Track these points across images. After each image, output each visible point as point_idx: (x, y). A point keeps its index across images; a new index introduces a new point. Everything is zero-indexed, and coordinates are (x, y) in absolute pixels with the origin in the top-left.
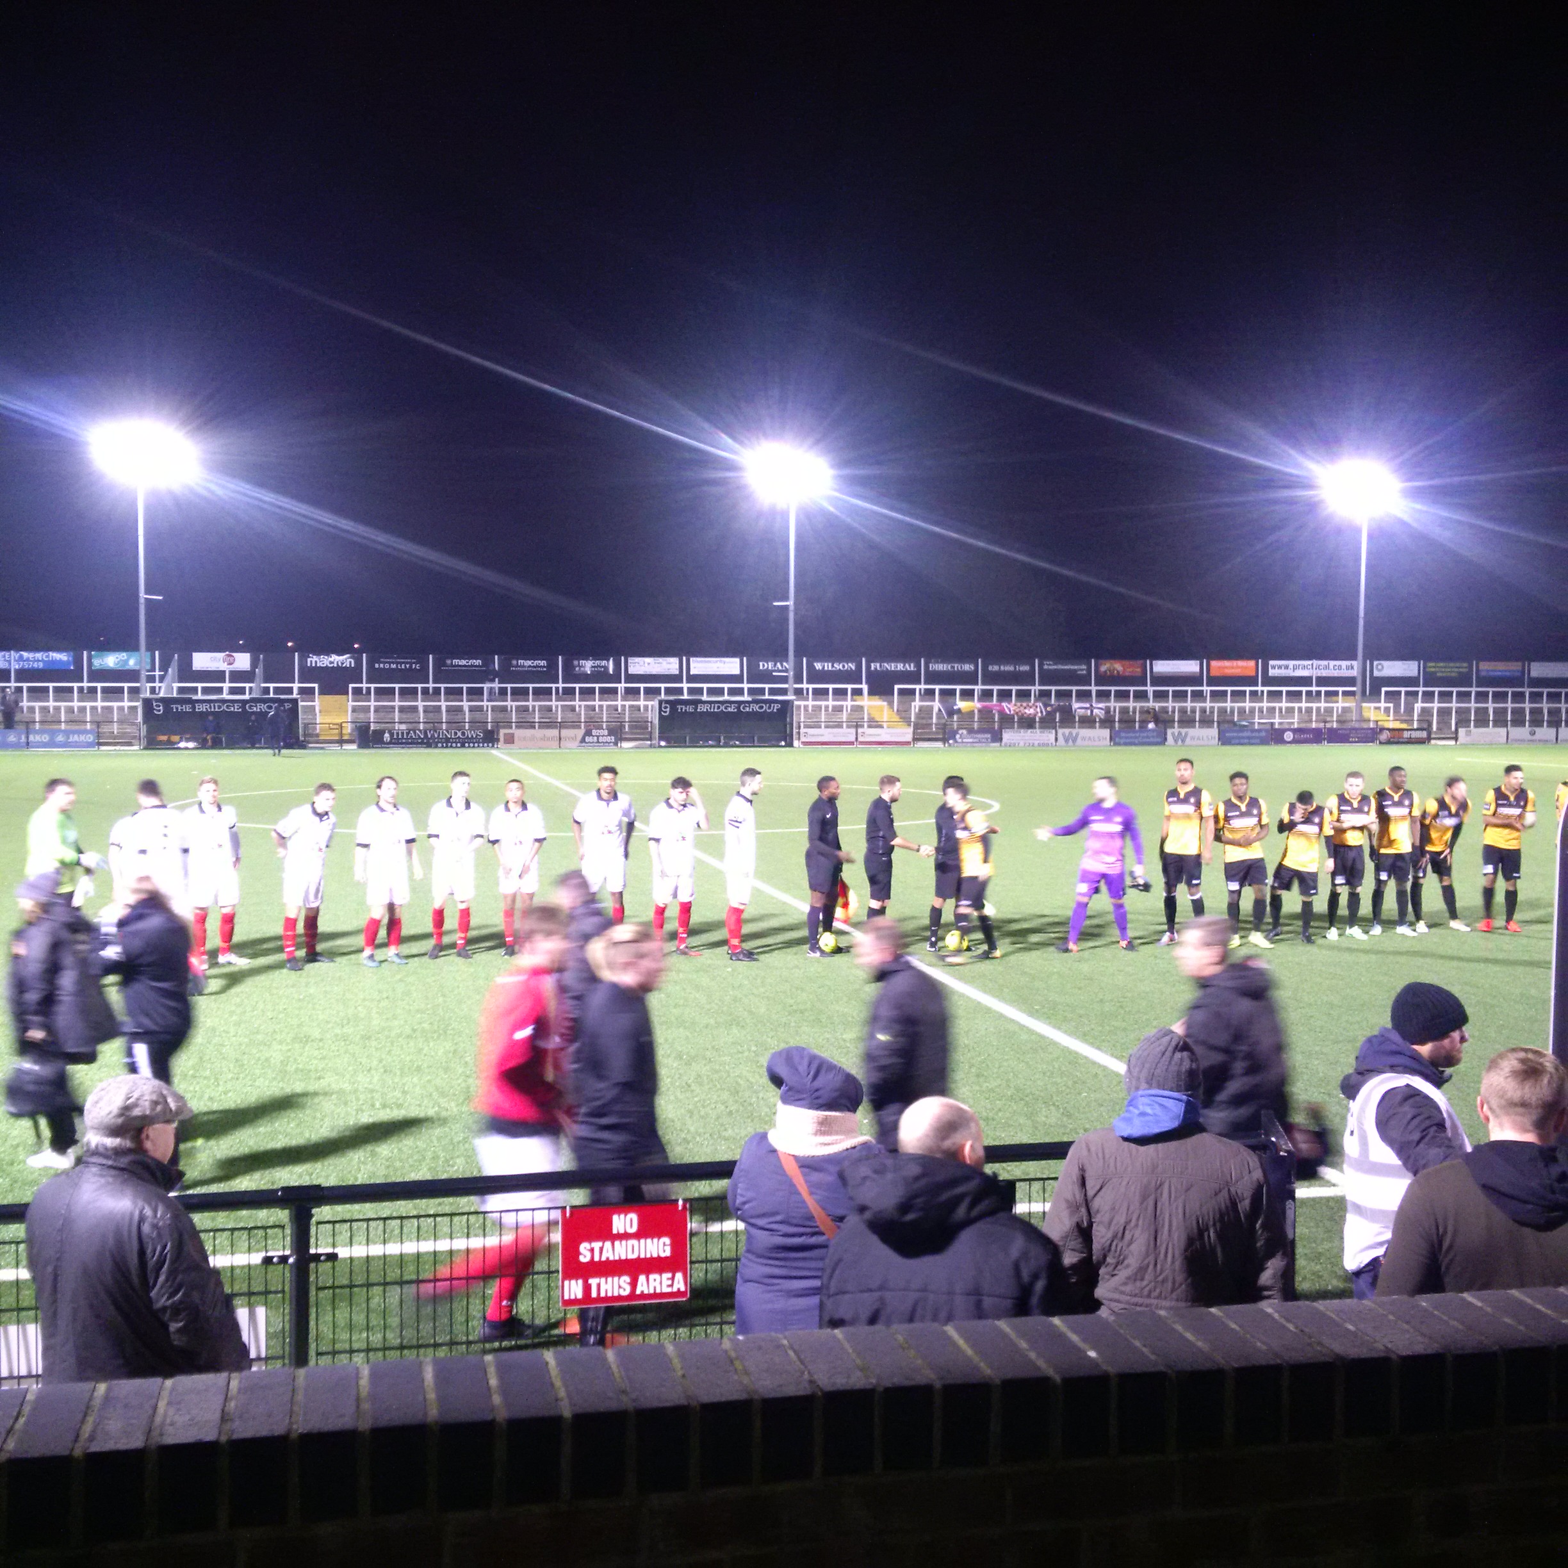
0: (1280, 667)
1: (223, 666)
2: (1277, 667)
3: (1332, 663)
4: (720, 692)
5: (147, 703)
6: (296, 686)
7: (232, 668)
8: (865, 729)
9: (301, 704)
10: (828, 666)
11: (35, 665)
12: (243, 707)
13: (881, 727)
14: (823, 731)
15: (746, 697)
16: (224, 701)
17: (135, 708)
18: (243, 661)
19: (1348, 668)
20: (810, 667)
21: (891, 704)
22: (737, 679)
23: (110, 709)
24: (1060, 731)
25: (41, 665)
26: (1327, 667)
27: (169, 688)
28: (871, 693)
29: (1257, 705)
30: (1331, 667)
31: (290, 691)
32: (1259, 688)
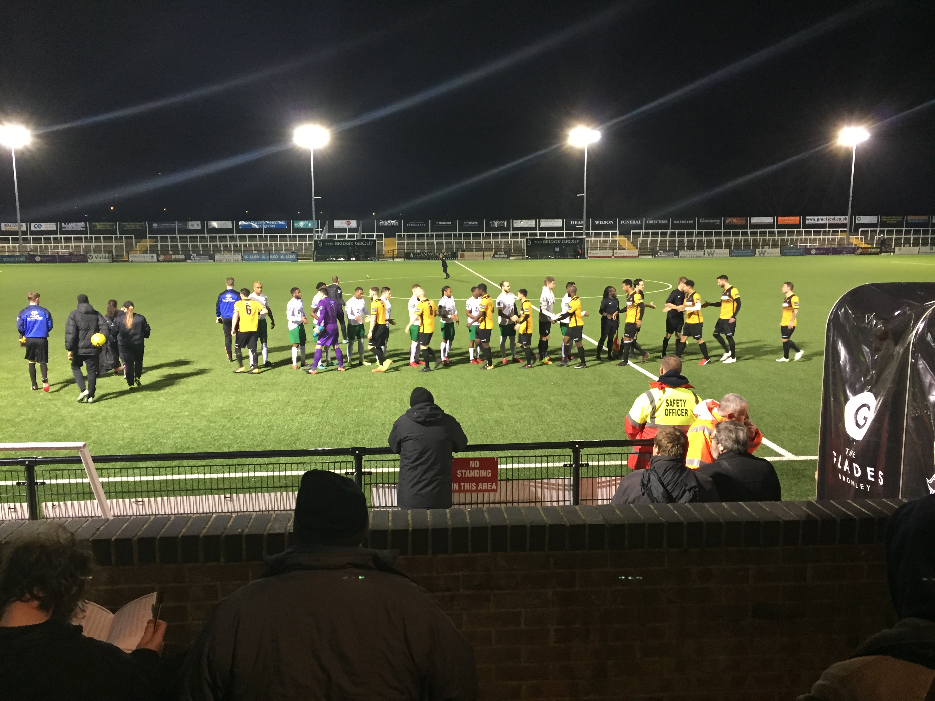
0: (811, 220)
1: (346, 226)
2: (810, 220)
3: (836, 217)
4: (553, 234)
5: (316, 242)
6: (375, 234)
7: (349, 226)
8: (618, 251)
9: (377, 242)
10: (601, 222)
11: (272, 226)
12: (354, 243)
13: (624, 249)
14: (598, 251)
15: (565, 237)
16: (346, 241)
17: (312, 244)
18: (354, 224)
19: (844, 220)
20: (593, 223)
21: (629, 239)
22: (561, 228)
23: (302, 244)
24: (706, 251)
25: (274, 226)
26: (833, 219)
27: (324, 236)
28: (619, 235)
29: (799, 237)
30: (836, 219)
31: (372, 236)
32: (801, 229)
